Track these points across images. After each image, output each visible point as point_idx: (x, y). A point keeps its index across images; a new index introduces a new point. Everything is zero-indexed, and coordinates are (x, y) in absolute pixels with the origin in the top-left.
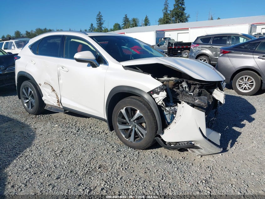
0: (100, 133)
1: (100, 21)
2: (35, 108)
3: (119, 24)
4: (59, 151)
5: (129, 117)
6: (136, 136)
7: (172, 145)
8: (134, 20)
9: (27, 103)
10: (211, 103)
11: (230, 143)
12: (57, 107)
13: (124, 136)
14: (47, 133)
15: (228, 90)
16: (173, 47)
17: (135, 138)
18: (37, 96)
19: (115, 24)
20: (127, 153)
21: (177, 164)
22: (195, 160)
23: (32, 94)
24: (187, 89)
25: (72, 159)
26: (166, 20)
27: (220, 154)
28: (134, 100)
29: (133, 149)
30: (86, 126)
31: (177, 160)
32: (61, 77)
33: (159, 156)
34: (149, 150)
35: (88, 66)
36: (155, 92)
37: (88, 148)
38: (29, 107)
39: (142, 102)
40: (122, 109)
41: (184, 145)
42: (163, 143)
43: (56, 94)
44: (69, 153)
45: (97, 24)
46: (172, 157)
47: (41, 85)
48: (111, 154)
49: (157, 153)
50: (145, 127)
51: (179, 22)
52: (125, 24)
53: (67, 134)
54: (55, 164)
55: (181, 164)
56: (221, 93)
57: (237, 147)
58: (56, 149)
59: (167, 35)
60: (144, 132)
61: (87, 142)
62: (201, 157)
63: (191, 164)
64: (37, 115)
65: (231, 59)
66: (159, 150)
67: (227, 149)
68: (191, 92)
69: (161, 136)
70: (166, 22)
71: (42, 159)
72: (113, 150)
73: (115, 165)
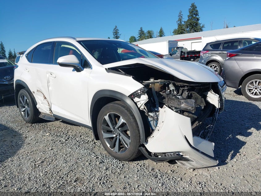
0: (89, 142)
1: (116, 34)
2: (30, 116)
3: (135, 37)
4: (40, 162)
5: (113, 124)
6: (121, 146)
7: (159, 157)
8: (149, 32)
9: (24, 111)
10: (203, 108)
11: (231, 154)
12: (50, 115)
13: (109, 146)
14: (35, 142)
15: (238, 96)
16: (186, 56)
17: (120, 148)
18: (31, 104)
19: (131, 37)
20: (110, 165)
21: (164, 178)
22: (185, 174)
23: (27, 103)
24: (175, 93)
25: (50, 171)
26: (180, 31)
27: (217, 168)
28: (117, 105)
29: (118, 161)
30: (77, 135)
31: (164, 174)
32: (50, 84)
33: (145, 169)
34: (136, 162)
35: (73, 71)
36: (136, 95)
37: (71, 158)
38: (25, 116)
39: (124, 107)
40: (106, 115)
41: (170, 156)
42: (148, 154)
43: (48, 102)
44: (50, 164)
45: (114, 37)
46: (159, 170)
47: (34, 93)
48: (93, 166)
49: (144, 165)
50: (129, 135)
51: (193, 32)
52: (140, 36)
53: (55, 143)
54: (30, 176)
55: (167, 179)
56: (215, 96)
57: (238, 159)
58: (39, 158)
59: (180, 44)
60: (128, 141)
61: (72, 152)
62: (193, 171)
63: (179, 179)
64: (33, 123)
65: (238, 62)
66: (147, 162)
67: (226, 162)
68: (180, 96)
69: (145, 145)
70: (181, 32)
71: (20, 170)
72: (96, 161)
73: (94, 178)
